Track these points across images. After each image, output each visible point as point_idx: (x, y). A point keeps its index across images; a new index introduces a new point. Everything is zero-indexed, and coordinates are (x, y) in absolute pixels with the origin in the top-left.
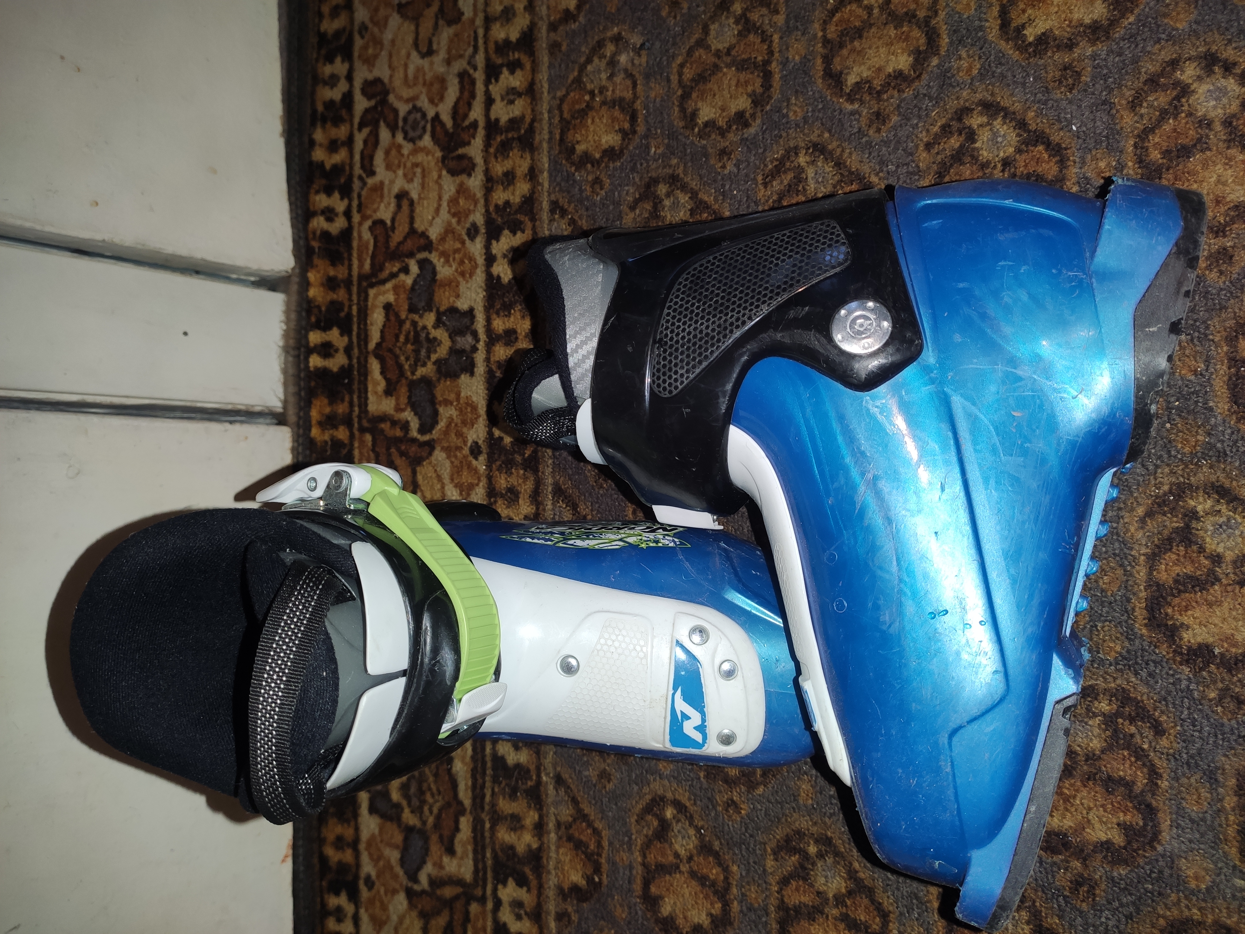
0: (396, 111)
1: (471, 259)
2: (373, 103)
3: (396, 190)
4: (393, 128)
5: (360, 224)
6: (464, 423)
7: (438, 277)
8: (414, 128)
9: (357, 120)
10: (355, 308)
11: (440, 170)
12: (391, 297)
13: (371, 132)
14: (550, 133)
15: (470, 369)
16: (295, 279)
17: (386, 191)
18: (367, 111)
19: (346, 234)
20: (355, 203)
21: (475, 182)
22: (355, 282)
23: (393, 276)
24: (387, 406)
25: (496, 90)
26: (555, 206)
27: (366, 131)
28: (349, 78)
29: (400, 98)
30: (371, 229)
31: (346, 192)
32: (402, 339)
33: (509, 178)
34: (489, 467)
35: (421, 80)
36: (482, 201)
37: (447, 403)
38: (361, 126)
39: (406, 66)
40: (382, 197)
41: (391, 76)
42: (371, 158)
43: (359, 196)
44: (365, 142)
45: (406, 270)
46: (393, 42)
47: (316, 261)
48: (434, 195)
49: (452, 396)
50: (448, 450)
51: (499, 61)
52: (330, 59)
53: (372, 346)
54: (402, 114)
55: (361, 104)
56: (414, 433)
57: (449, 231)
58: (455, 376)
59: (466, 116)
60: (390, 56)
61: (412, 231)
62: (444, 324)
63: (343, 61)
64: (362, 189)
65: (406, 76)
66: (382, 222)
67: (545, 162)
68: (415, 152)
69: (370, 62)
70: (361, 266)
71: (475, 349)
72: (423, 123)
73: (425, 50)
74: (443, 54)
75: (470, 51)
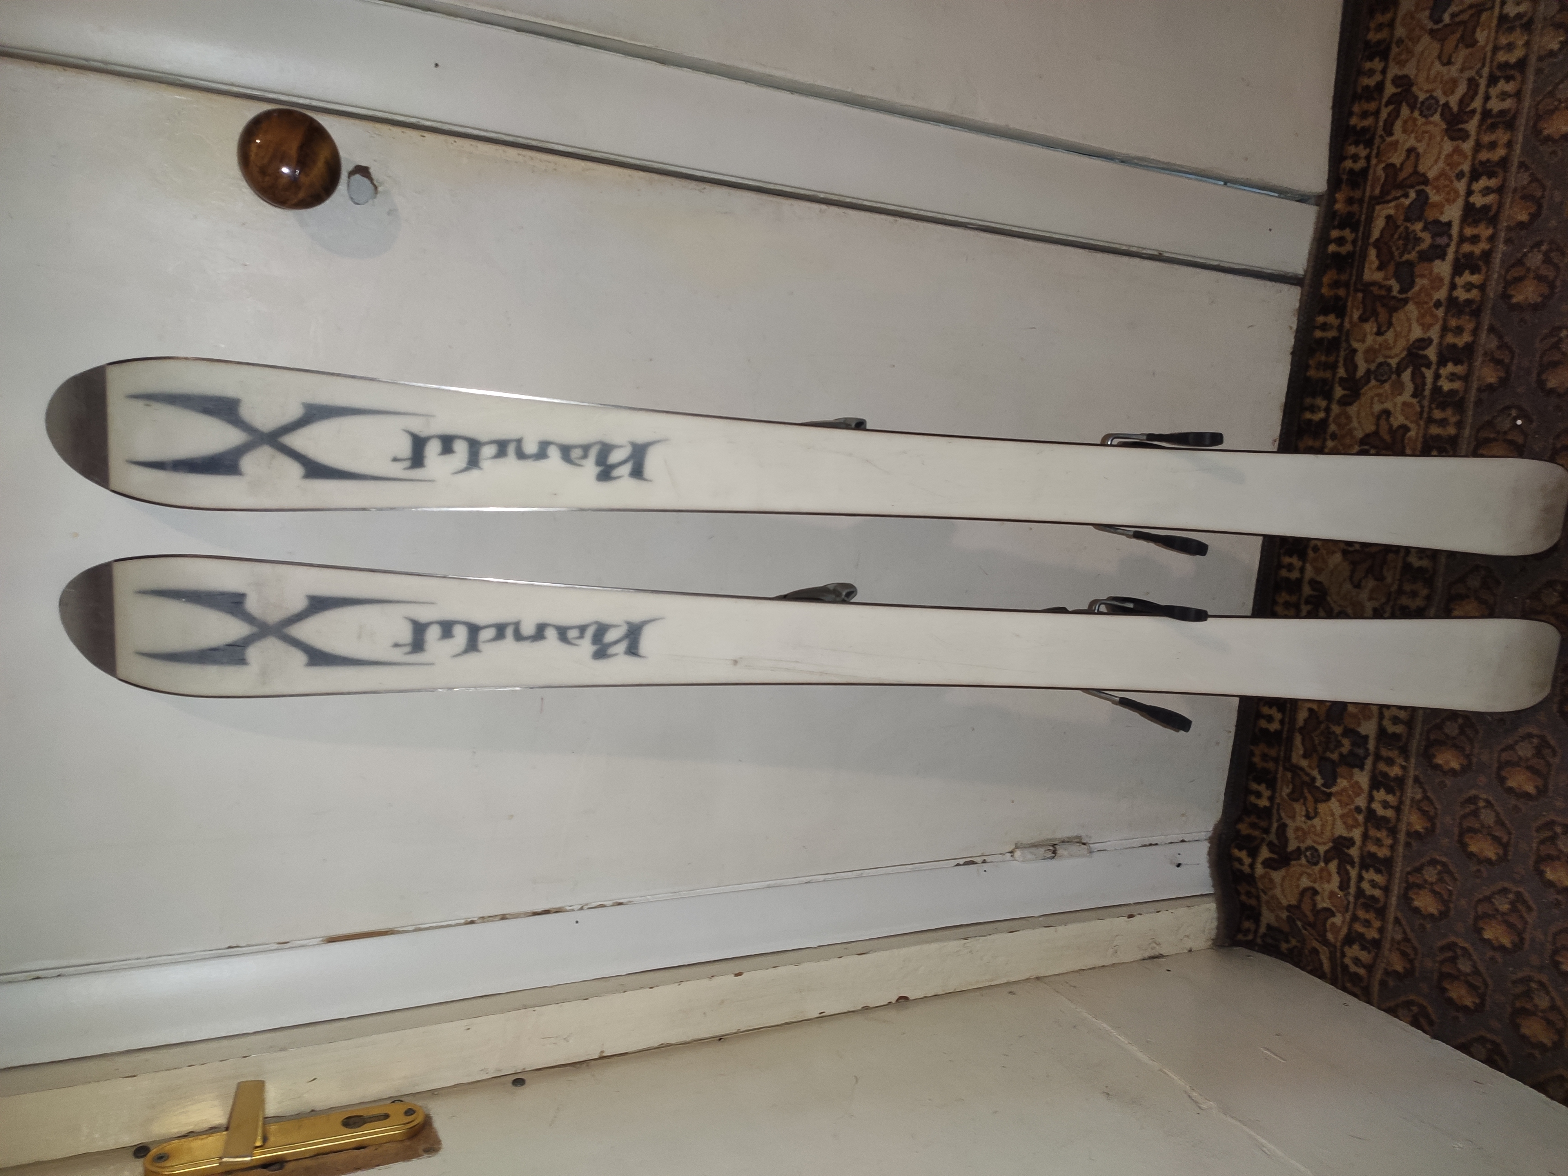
0: (1416, 98)
1: (1456, 192)
2: (1399, 90)
3: (1407, 145)
4: (1412, 108)
5: (1376, 165)
6: (1433, 288)
7: (1430, 201)
8: (1429, 109)
9: (1385, 100)
10: (1363, 217)
11: (1443, 136)
12: (1392, 212)
13: (1394, 108)
14: (1527, 121)
15: (1443, 257)
16: (1325, 197)
17: (1399, 146)
18: (1394, 95)
19: (1365, 171)
20: (1375, 152)
21: (1468, 146)
22: (1366, 199)
23: (1397, 198)
24: (1378, 276)
25: (1493, 92)
26: (1522, 165)
27: (1391, 108)
28: (1384, 72)
30: (1384, 169)
31: (1369, 144)
32: (1396, 236)
33: (1493, 145)
34: (1446, 313)
35: (1439, 79)
36: (1470, 158)
37: (1422, 276)
38: (1388, 104)
39: (1429, 69)
40: (1396, 150)
41: (1416, 75)
42: (1392, 124)
43: (1378, 148)
44: (1389, 115)
45: (1406, 196)
46: (1422, 53)
47: (1343, 187)
48: (1435, 151)
49: (1426, 272)
50: (1418, 304)
51: (1499, 74)
52: (1371, 59)
53: (1372, 240)
54: (1421, 99)
55: (1390, 89)
56: (1395, 293)
57: (1442, 174)
58: (1430, 260)
59: (1468, 105)
60: (1418, 62)
61: (1415, 172)
62: (1428, 229)
63: (1380, 61)
64: (1381, 143)
65: (1428, 76)
66: (1393, 165)
67: (1520, 138)
68: (1426, 124)
69: (1402, 64)
70: (1373, 190)
71: (1448, 245)
72: (1436, 106)
73: (1445, 61)
74: (1458, 66)
75: (1479, 66)
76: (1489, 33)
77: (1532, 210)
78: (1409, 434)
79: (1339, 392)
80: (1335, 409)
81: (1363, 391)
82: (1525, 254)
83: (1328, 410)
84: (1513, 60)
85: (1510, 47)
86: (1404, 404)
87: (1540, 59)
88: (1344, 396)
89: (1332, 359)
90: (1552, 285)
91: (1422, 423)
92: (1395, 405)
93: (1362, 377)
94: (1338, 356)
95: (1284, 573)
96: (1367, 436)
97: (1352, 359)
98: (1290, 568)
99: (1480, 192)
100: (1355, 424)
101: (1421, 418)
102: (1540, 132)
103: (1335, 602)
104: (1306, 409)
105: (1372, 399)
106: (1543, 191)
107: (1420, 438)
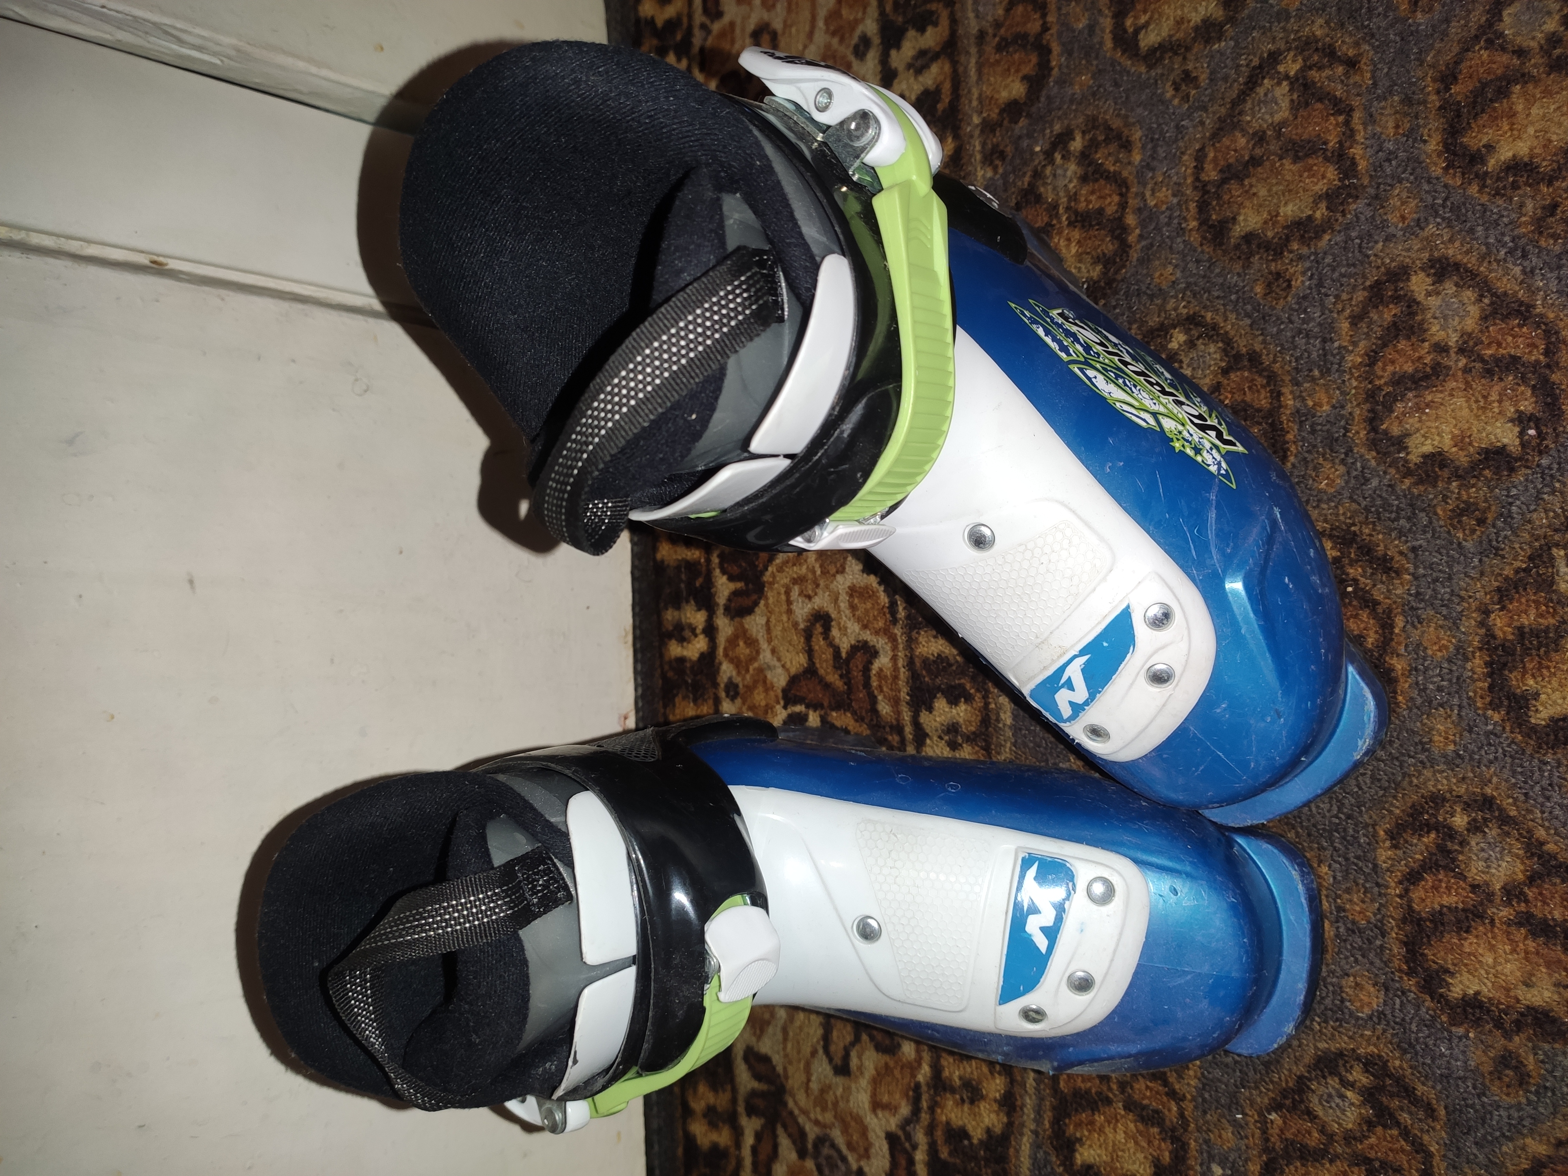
48: (805, 17)
64: (706, 37)
77: (1027, 69)
78: (876, 666)
80: (725, 627)
81: (767, 577)
82: (1037, 175)
83: (710, 631)
86: (853, 591)
88: (735, 594)
90: (1118, 230)
91: (898, 631)
92: (836, 600)
96: (794, 680)
99: (909, 66)
100: (766, 656)
101: (895, 621)
103: (805, 1112)
104: (670, 636)
105: (788, 593)
106: (1044, 16)
107: (901, 663)
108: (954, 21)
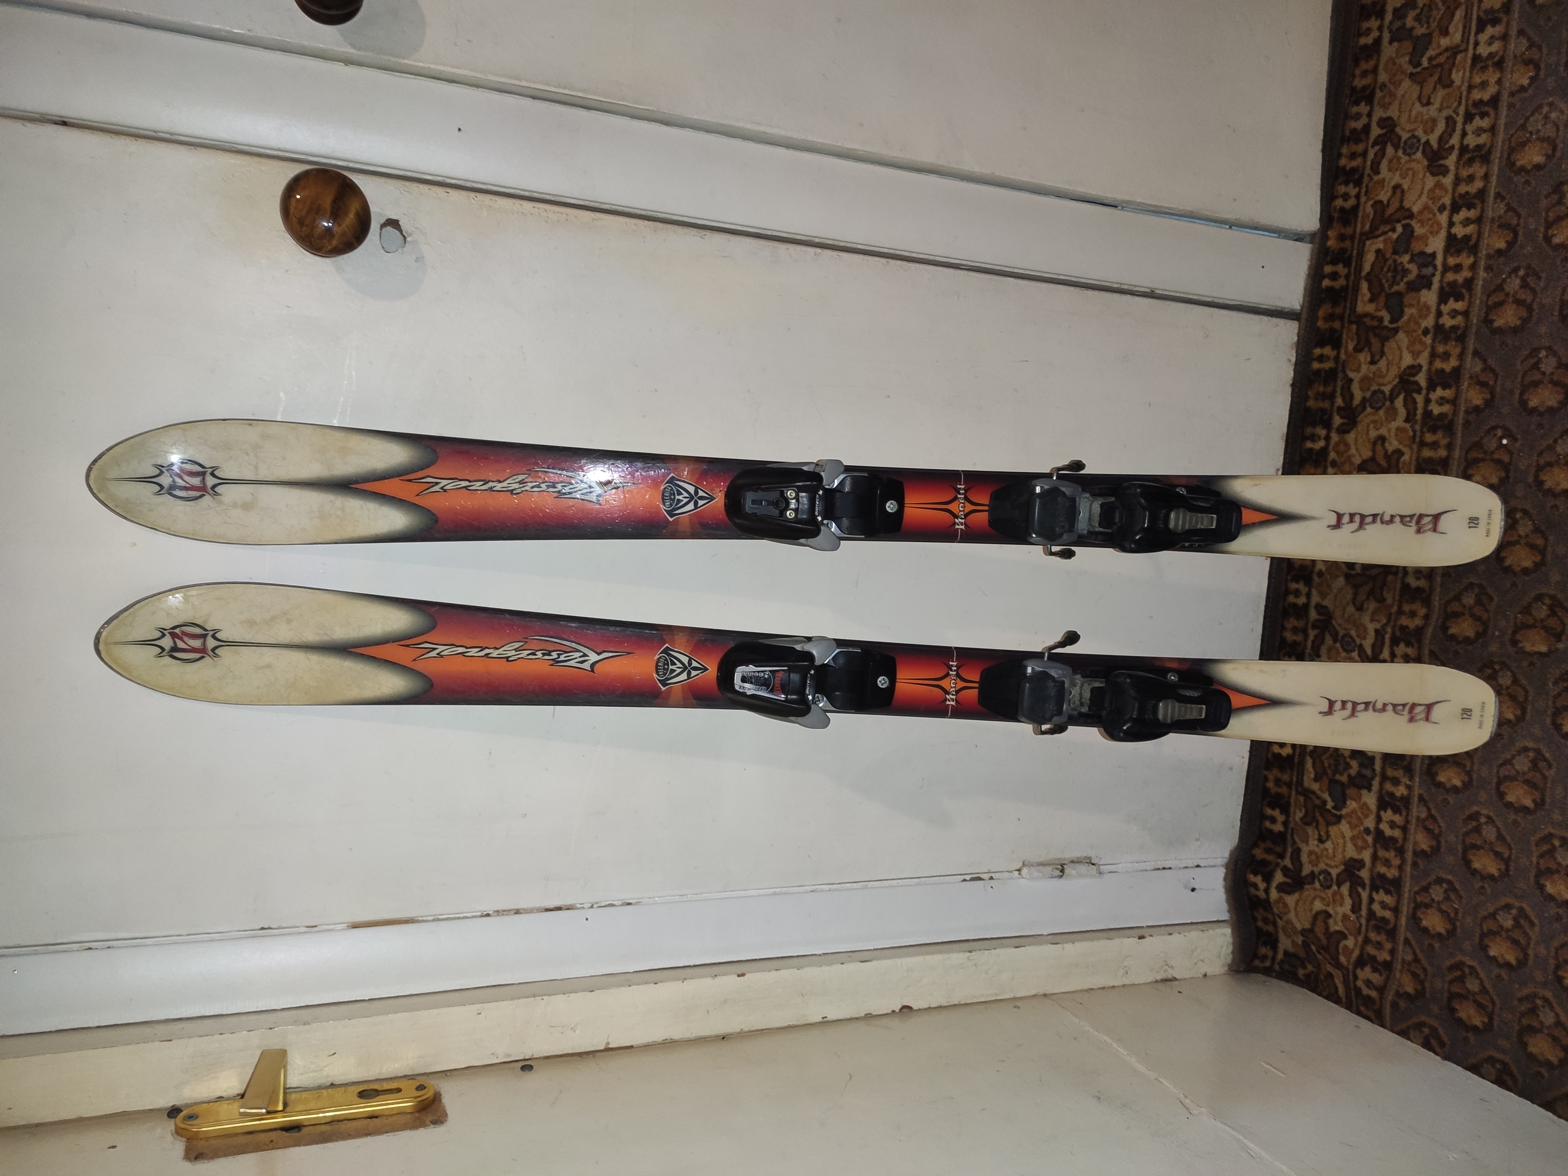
0: (1400, 138)
1: (1439, 224)
2: (1384, 131)
3: (1393, 183)
4: (1396, 147)
5: (1365, 203)
6: (1420, 317)
7: (1415, 234)
8: (1411, 147)
9: (1371, 141)
10: (1355, 252)
11: (1425, 173)
12: (1381, 246)
13: (1380, 149)
14: (1501, 153)
15: (1429, 286)
16: (1318, 235)
17: (1386, 184)
18: (1379, 136)
19: (1355, 209)
20: (1364, 190)
21: (1448, 180)
22: (1357, 236)
23: (1385, 233)
24: (1370, 308)
25: (1469, 128)
26: (1498, 195)
27: (1377, 148)
28: (1369, 115)
29: (1404, 130)
30: (1372, 206)
31: (1358, 183)
32: (1385, 269)
33: (1471, 178)
34: (1434, 340)
35: (1419, 119)
36: (1450, 191)
37: (1411, 305)
38: (1374, 144)
39: (1411, 111)
40: (1383, 187)
41: (1399, 116)
42: (1379, 164)
43: (1367, 186)
44: (1376, 155)
45: (1394, 230)
46: (1404, 95)
47: (1335, 224)
48: (1419, 187)
49: (1414, 302)
50: (1407, 332)
51: (1474, 111)
52: (1357, 103)
53: (1364, 273)
54: (1403, 139)
55: (1376, 131)
56: (1386, 323)
57: (1426, 208)
58: (1418, 290)
59: (1447, 142)
60: (1400, 104)
61: (1401, 207)
62: (1415, 261)
63: (1366, 105)
64: (1370, 182)
65: (1410, 117)
66: (1381, 202)
67: (1496, 169)
68: (1409, 161)
69: (1385, 107)
70: (1363, 227)
71: (1433, 275)
72: (1417, 145)
73: (1425, 102)
74: (1437, 105)
75: (1456, 104)
76: (1464, 73)
77: (1509, 238)
78: (1403, 459)
79: (1337, 421)
80: (1335, 437)
81: (1359, 419)
82: (1504, 280)
83: (1327, 438)
84: (1486, 97)
85: (1484, 85)
86: (1398, 429)
87: (1512, 94)
88: (1342, 424)
89: (1329, 389)
90: (1530, 309)
91: (1415, 446)
92: (1389, 431)
93: (1358, 405)
94: (1335, 386)
95: (1291, 599)
96: (1364, 462)
97: (1349, 388)
98: (1297, 593)
99: (1461, 223)
100: (1353, 451)
101: (1414, 442)
102: (1513, 164)
103: (1340, 625)
104: (1307, 438)
105: (1368, 426)
106: (1519, 219)
107: (1413, 458)
108: (1483, 210)
